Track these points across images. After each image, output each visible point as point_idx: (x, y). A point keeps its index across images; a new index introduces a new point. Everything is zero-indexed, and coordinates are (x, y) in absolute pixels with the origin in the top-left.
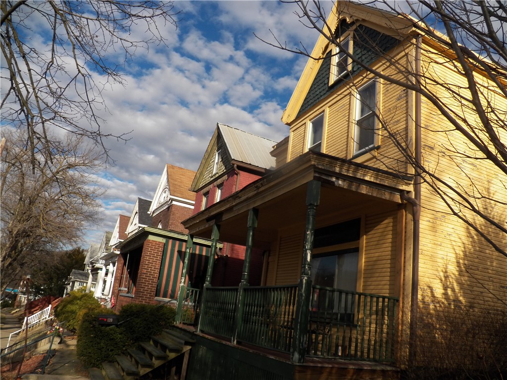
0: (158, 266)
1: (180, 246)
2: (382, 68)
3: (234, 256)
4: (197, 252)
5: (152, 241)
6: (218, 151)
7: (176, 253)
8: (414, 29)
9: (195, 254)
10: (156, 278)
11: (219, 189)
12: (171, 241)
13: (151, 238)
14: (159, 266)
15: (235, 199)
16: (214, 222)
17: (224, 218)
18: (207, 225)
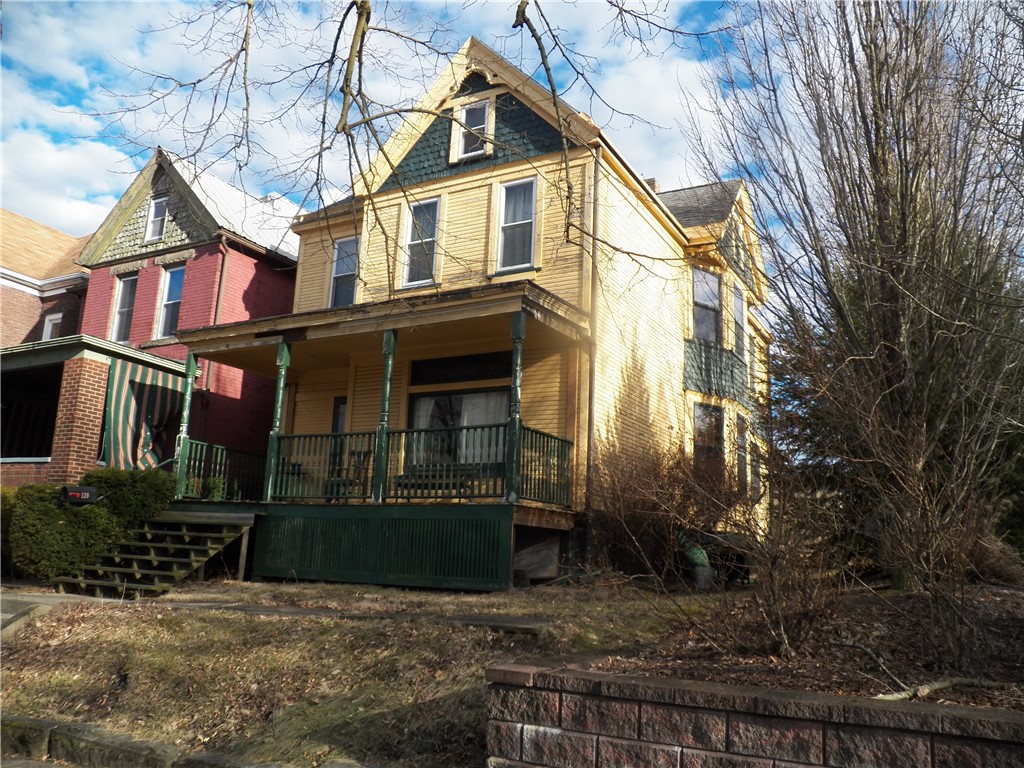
0: (101, 406)
1: (134, 372)
2: (545, 169)
3: (221, 393)
4: (160, 384)
5: (91, 361)
6: (155, 197)
7: (126, 385)
8: (599, 140)
9: (156, 386)
10: (97, 426)
11: (166, 270)
12: (119, 361)
13: (88, 354)
14: (103, 405)
15: (353, 313)
16: (280, 339)
17: (311, 336)
18: (257, 343)
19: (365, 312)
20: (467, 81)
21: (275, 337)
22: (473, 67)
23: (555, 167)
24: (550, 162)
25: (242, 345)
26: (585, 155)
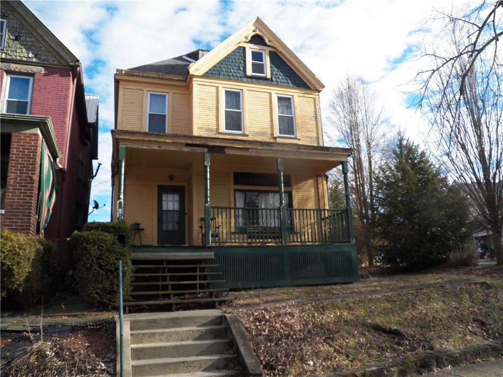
2: (297, 94)
10: (37, 188)
11: (7, 74)
15: (263, 145)
16: (206, 150)
17: (228, 152)
18: (186, 149)
19: (270, 146)
20: (253, 37)
21: (202, 148)
22: (258, 32)
23: (302, 95)
24: (299, 92)
25: (173, 148)
26: (315, 94)
